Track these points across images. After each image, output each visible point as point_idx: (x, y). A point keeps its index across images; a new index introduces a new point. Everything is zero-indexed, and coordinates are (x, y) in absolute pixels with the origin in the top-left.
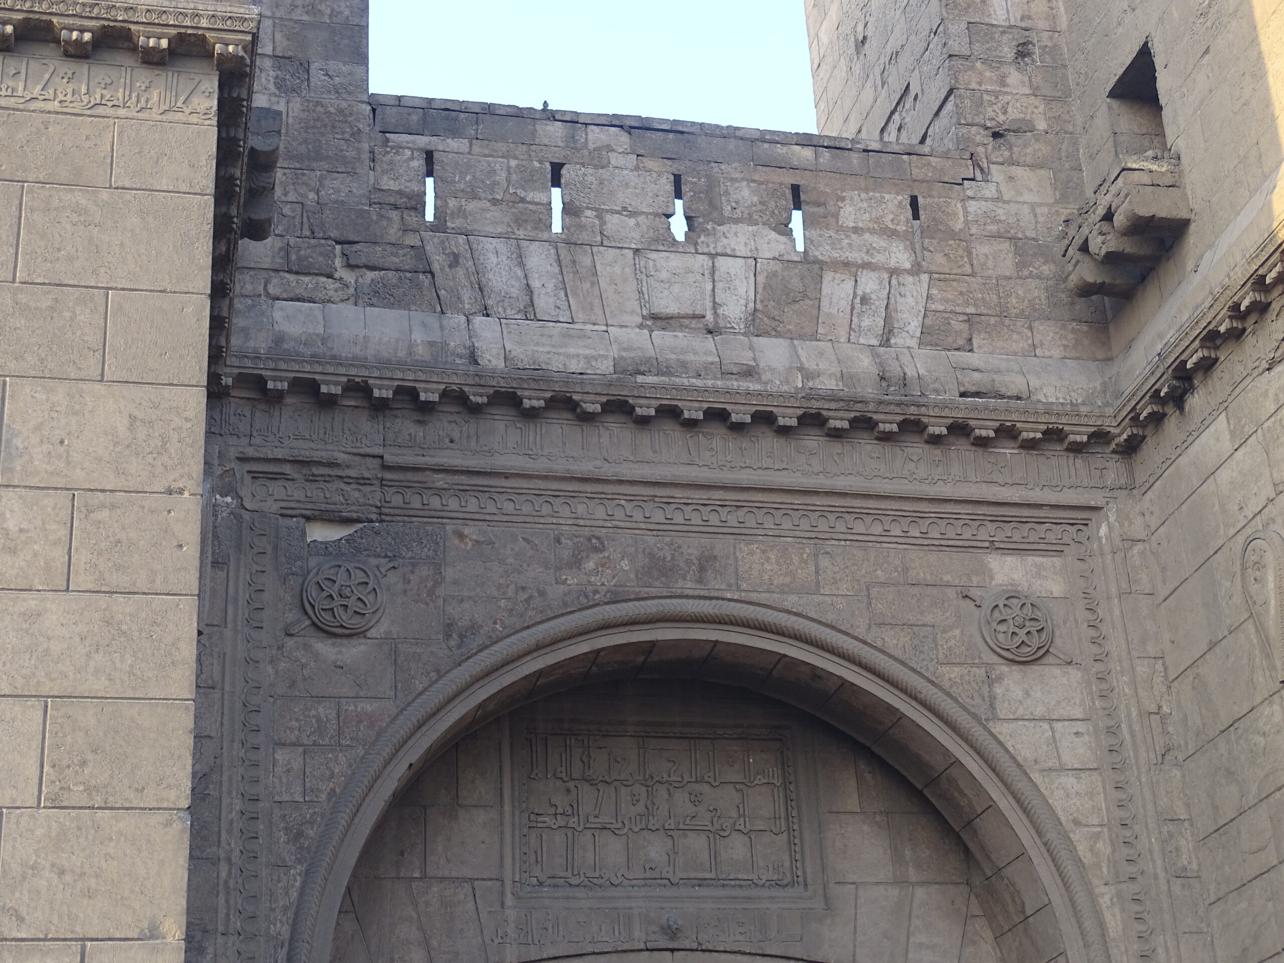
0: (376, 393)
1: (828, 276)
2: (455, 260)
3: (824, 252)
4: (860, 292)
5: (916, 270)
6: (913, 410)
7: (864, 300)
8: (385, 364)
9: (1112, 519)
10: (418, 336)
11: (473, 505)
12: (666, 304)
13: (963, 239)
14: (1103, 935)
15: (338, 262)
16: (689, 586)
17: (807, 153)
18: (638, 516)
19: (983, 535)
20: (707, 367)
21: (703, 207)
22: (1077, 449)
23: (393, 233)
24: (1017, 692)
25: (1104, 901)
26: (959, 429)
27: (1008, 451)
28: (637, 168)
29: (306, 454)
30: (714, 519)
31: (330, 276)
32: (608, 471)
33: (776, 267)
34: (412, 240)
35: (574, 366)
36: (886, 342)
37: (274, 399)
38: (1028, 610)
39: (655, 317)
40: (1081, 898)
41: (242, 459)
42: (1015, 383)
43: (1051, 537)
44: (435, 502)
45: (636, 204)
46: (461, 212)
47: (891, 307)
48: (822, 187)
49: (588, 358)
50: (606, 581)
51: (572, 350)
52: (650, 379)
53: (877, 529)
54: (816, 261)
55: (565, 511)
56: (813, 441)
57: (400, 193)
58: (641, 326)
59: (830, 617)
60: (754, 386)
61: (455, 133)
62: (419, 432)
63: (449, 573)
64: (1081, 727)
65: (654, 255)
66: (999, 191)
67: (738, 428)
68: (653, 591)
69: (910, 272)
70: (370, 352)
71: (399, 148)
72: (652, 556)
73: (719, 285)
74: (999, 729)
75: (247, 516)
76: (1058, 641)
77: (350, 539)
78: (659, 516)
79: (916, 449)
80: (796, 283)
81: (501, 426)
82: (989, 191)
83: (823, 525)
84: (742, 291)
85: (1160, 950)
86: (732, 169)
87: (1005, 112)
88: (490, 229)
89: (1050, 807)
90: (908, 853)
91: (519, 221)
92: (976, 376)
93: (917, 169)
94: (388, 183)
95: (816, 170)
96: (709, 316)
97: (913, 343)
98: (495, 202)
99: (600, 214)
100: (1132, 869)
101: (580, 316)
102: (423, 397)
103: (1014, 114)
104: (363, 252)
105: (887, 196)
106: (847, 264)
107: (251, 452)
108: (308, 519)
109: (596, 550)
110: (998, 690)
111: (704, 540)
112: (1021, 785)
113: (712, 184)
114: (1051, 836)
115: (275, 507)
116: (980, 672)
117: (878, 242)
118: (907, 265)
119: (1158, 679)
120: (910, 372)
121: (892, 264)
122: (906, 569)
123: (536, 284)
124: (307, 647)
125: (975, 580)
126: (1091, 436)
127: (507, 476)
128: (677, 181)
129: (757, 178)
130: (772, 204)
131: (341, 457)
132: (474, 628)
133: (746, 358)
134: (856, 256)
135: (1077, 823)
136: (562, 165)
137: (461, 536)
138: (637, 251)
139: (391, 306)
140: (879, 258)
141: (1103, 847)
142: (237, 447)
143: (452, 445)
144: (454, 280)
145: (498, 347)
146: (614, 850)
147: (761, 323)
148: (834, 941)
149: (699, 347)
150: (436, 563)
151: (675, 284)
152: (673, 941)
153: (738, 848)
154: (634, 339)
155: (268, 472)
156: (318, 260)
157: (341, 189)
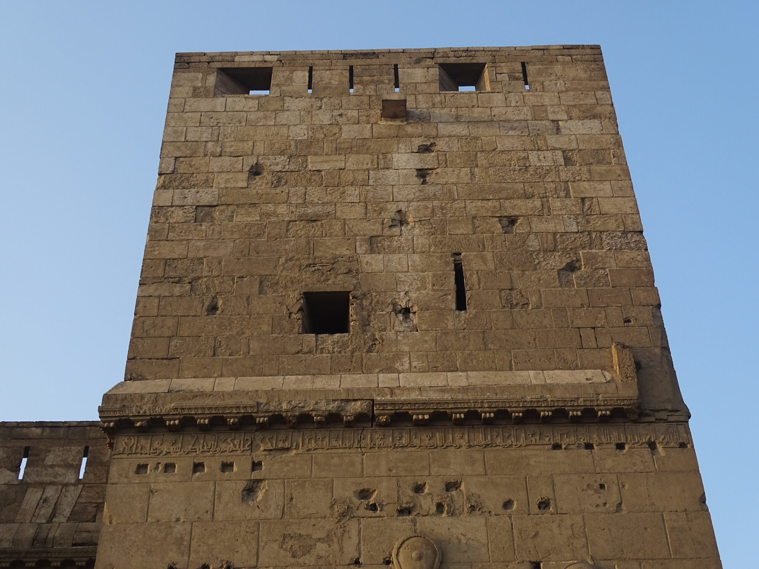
1: (30, 490)
3: (32, 479)
4: (44, 497)
5: (77, 483)
6: (44, 555)
7: (46, 500)
13: (107, 466)
17: (39, 431)
26: (68, 563)
33: (5, 488)
36: (50, 521)
47: (58, 503)
48: (40, 447)
54: (26, 484)
69: (73, 485)
80: (12, 495)
92: (85, 535)
93: (93, 433)
95: (39, 438)
97: (64, 520)
105: (73, 448)
106: (41, 483)
117: (61, 471)
118: (73, 481)
120: (51, 535)
121: (66, 481)
129: (9, 445)
130: (13, 457)
134: (47, 479)
140: (59, 479)
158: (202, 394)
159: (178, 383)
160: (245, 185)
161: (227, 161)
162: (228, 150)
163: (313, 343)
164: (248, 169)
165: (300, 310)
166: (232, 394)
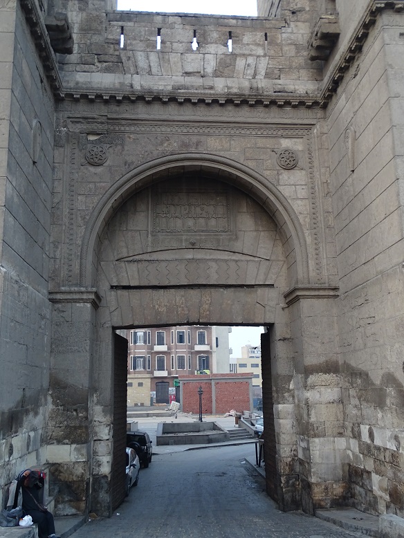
0: (104, 98)
1: (238, 59)
2: (129, 58)
3: (238, 51)
4: (247, 63)
5: (265, 55)
6: (259, 97)
7: (249, 65)
8: (106, 89)
9: (318, 127)
10: (117, 81)
11: (133, 128)
12: (189, 69)
13: (280, 46)
14: (306, 244)
15: (96, 61)
16: (193, 150)
17: (234, 21)
18: (179, 130)
19: (279, 133)
20: (199, 87)
21: (202, 39)
22: (309, 107)
23: (111, 51)
24: (286, 177)
25: (306, 235)
26: (273, 103)
27: (288, 109)
28: (183, 29)
29: (86, 116)
30: (201, 131)
31: (94, 65)
32: (171, 118)
33: (223, 56)
34: (117, 53)
35: (161, 88)
36: (254, 78)
37: (77, 101)
38: (290, 155)
39: (186, 73)
40: (300, 234)
41: (69, 118)
42: (291, 88)
43: (300, 133)
44: (123, 128)
45: (182, 39)
46: (131, 44)
47: (257, 67)
48: (238, 32)
49: (165, 85)
50: (170, 149)
51: (160, 83)
52: (182, 91)
53: (248, 132)
54: (235, 54)
55: (159, 130)
56: (230, 108)
57: (114, 39)
58: (182, 76)
59: (233, 158)
60: (212, 92)
61: (130, 20)
62: (117, 108)
63: (126, 148)
64: (304, 187)
65: (186, 55)
66: (292, 30)
67: (208, 104)
68: (183, 152)
69: (264, 56)
70: (102, 86)
71: (114, 26)
72: (183, 142)
73: (206, 63)
74: (279, 188)
75: (70, 134)
76: (299, 163)
77: (99, 139)
78: (185, 130)
79: (261, 109)
80: (228, 61)
81: (140, 106)
82: (289, 30)
83: (232, 132)
84: (212, 64)
85: (321, 248)
86: (211, 28)
87: (296, 5)
88: (139, 49)
89: (293, 209)
90: (259, 223)
91: (148, 46)
92: (280, 86)
93: (267, 25)
94: (110, 37)
95: (236, 26)
96: (202, 72)
97: (262, 78)
98: (141, 41)
99: (171, 43)
100: (315, 226)
101: (164, 74)
102: (117, 98)
103: (299, 6)
104: (103, 58)
105: (258, 33)
106: (244, 55)
107: (71, 116)
108: (88, 134)
109: (168, 141)
110: (280, 177)
111: (198, 137)
112: (285, 203)
113: (205, 32)
114: (293, 217)
115: (78, 131)
116: (276, 172)
117: (253, 47)
118: (262, 54)
119: (327, 173)
120: (259, 86)
121: (258, 54)
122: (256, 144)
123: (152, 65)
124: (87, 169)
125: (276, 146)
126: (313, 103)
127: (142, 120)
128: (195, 31)
129: (219, 30)
130: (223, 38)
131: (96, 116)
132: (133, 163)
133: (211, 84)
134: (247, 52)
135: (300, 213)
136: (161, 29)
137: (130, 138)
138: (182, 54)
139: (111, 73)
140: (254, 53)
141: (307, 220)
142: (67, 114)
143: (126, 112)
144: (129, 65)
145: (139, 83)
146: (179, 222)
147: (217, 74)
148: (238, 246)
149: (198, 81)
150: (123, 145)
151: (192, 63)
152: (193, 246)
153: (213, 222)
154: (179, 80)
155: (76, 121)
156: (90, 60)
157: (97, 39)
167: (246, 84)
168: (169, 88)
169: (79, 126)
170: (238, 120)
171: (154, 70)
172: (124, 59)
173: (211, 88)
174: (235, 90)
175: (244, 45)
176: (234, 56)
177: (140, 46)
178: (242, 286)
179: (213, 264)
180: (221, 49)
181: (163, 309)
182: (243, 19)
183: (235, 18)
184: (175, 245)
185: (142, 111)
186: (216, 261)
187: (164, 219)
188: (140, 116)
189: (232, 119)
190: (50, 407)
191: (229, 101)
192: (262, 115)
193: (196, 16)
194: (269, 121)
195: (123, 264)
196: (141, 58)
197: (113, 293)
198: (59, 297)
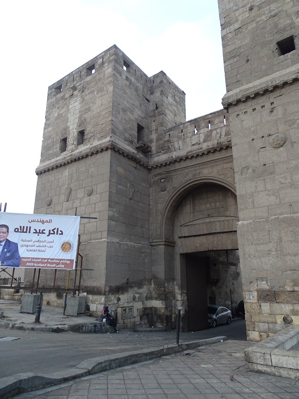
0: (164, 164)
1: (213, 132)
2: (172, 146)
3: (213, 128)
4: (217, 132)
6: (221, 146)
8: (164, 161)
10: (167, 157)
11: (175, 173)
12: (194, 143)
15: (162, 150)
16: (198, 176)
17: (211, 116)
18: (192, 170)
20: (197, 149)
21: (198, 128)
23: (166, 145)
26: (227, 147)
28: (191, 127)
29: (159, 173)
30: (200, 168)
31: (161, 152)
32: (188, 165)
33: (207, 133)
34: (168, 145)
35: (183, 154)
36: (220, 138)
39: (193, 145)
44: (172, 174)
45: (191, 131)
46: (172, 140)
47: (221, 133)
48: (213, 119)
50: (189, 178)
52: (190, 153)
53: (219, 163)
55: (184, 171)
56: (210, 154)
57: (167, 140)
59: (213, 176)
61: (172, 131)
62: (169, 167)
65: (193, 137)
67: (201, 156)
68: (194, 178)
71: (166, 135)
72: (194, 174)
73: (200, 138)
75: (155, 181)
77: (164, 181)
78: (194, 169)
79: (223, 151)
80: (209, 134)
81: (176, 164)
83: (213, 164)
84: (203, 138)
86: (202, 122)
88: (175, 141)
91: (178, 139)
96: (199, 142)
97: (223, 137)
98: (176, 137)
99: (187, 134)
101: (185, 148)
102: (168, 163)
104: (164, 148)
105: (221, 117)
106: (215, 129)
108: (161, 179)
109: (188, 175)
111: (199, 170)
113: (199, 124)
115: (158, 179)
117: (219, 124)
118: (223, 126)
120: (222, 141)
122: (223, 167)
123: (180, 146)
124: (161, 193)
127: (178, 169)
128: (195, 126)
130: (206, 124)
131: (162, 172)
132: (176, 187)
133: (201, 147)
134: (217, 127)
136: (183, 130)
137: (174, 177)
138: (191, 137)
139: (166, 154)
140: (220, 126)
142: (153, 174)
143: (172, 168)
144: (172, 148)
145: (175, 155)
146: (204, 206)
147: (204, 142)
148: (228, 213)
149: (196, 147)
150: (172, 181)
151: (195, 140)
152: (209, 216)
153: (218, 204)
154: (190, 148)
155: (156, 176)
156: (159, 151)
157: (161, 142)
158: (250, 88)
159: (242, 88)
160: (248, 15)
161: (241, 10)
162: (240, 6)
163: (283, 58)
164: (248, 9)
165: (277, 49)
166: (259, 85)
167: (216, 142)
168: (185, 154)
169: (157, 177)
170: (214, 159)
171: (181, 148)
172: (170, 146)
173: (201, 149)
174: (211, 147)
175: (215, 124)
176: (211, 131)
177: (175, 139)
178: (231, 232)
179: (218, 223)
180: (206, 130)
181: (198, 245)
182: (214, 113)
183: (211, 114)
184: (202, 217)
185: (177, 166)
186: (219, 221)
187: (198, 206)
188: (176, 168)
189: (212, 159)
190: (153, 286)
191: (209, 152)
192: (224, 153)
193: (195, 119)
194: (227, 155)
195: (182, 227)
196: (176, 144)
197: (179, 240)
198: (153, 244)
